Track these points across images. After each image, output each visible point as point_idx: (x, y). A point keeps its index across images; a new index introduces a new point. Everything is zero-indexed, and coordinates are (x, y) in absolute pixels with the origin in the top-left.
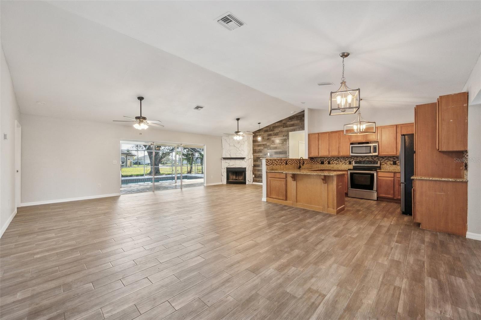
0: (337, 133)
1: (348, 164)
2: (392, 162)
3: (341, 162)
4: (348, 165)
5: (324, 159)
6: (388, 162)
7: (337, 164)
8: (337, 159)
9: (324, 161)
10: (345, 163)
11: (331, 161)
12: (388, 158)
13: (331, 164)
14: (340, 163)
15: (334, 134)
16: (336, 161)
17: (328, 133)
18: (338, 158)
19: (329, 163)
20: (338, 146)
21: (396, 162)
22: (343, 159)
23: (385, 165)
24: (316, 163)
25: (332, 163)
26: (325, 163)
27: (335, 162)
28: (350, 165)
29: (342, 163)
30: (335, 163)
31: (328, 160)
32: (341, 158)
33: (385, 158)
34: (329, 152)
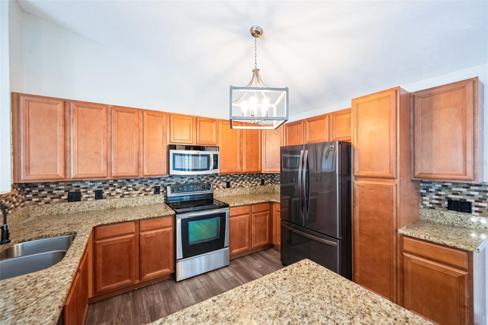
0: (133, 113)
1: (152, 192)
2: (225, 184)
3: (136, 190)
4: (153, 197)
5: (82, 186)
6: (220, 183)
7: (122, 197)
8: (123, 182)
9: (82, 190)
10: (146, 191)
11: (107, 188)
12: (221, 176)
13: (106, 198)
14: (134, 192)
15: (123, 115)
16: (120, 188)
17: (104, 109)
18: (128, 180)
19: (99, 195)
20: (135, 150)
21: (229, 182)
22: (139, 183)
23: (217, 189)
24: (48, 198)
25: (109, 194)
26: (85, 196)
27: (119, 191)
28: (157, 195)
29: (139, 192)
30: (117, 193)
31: (95, 188)
32: (136, 180)
33: (217, 178)
34: (109, 164)
